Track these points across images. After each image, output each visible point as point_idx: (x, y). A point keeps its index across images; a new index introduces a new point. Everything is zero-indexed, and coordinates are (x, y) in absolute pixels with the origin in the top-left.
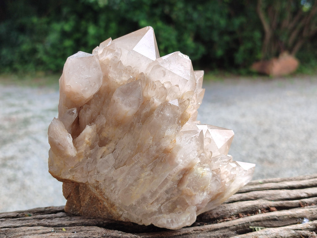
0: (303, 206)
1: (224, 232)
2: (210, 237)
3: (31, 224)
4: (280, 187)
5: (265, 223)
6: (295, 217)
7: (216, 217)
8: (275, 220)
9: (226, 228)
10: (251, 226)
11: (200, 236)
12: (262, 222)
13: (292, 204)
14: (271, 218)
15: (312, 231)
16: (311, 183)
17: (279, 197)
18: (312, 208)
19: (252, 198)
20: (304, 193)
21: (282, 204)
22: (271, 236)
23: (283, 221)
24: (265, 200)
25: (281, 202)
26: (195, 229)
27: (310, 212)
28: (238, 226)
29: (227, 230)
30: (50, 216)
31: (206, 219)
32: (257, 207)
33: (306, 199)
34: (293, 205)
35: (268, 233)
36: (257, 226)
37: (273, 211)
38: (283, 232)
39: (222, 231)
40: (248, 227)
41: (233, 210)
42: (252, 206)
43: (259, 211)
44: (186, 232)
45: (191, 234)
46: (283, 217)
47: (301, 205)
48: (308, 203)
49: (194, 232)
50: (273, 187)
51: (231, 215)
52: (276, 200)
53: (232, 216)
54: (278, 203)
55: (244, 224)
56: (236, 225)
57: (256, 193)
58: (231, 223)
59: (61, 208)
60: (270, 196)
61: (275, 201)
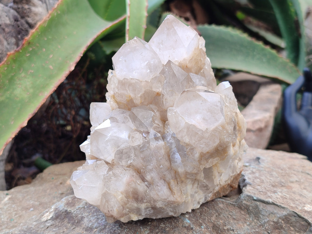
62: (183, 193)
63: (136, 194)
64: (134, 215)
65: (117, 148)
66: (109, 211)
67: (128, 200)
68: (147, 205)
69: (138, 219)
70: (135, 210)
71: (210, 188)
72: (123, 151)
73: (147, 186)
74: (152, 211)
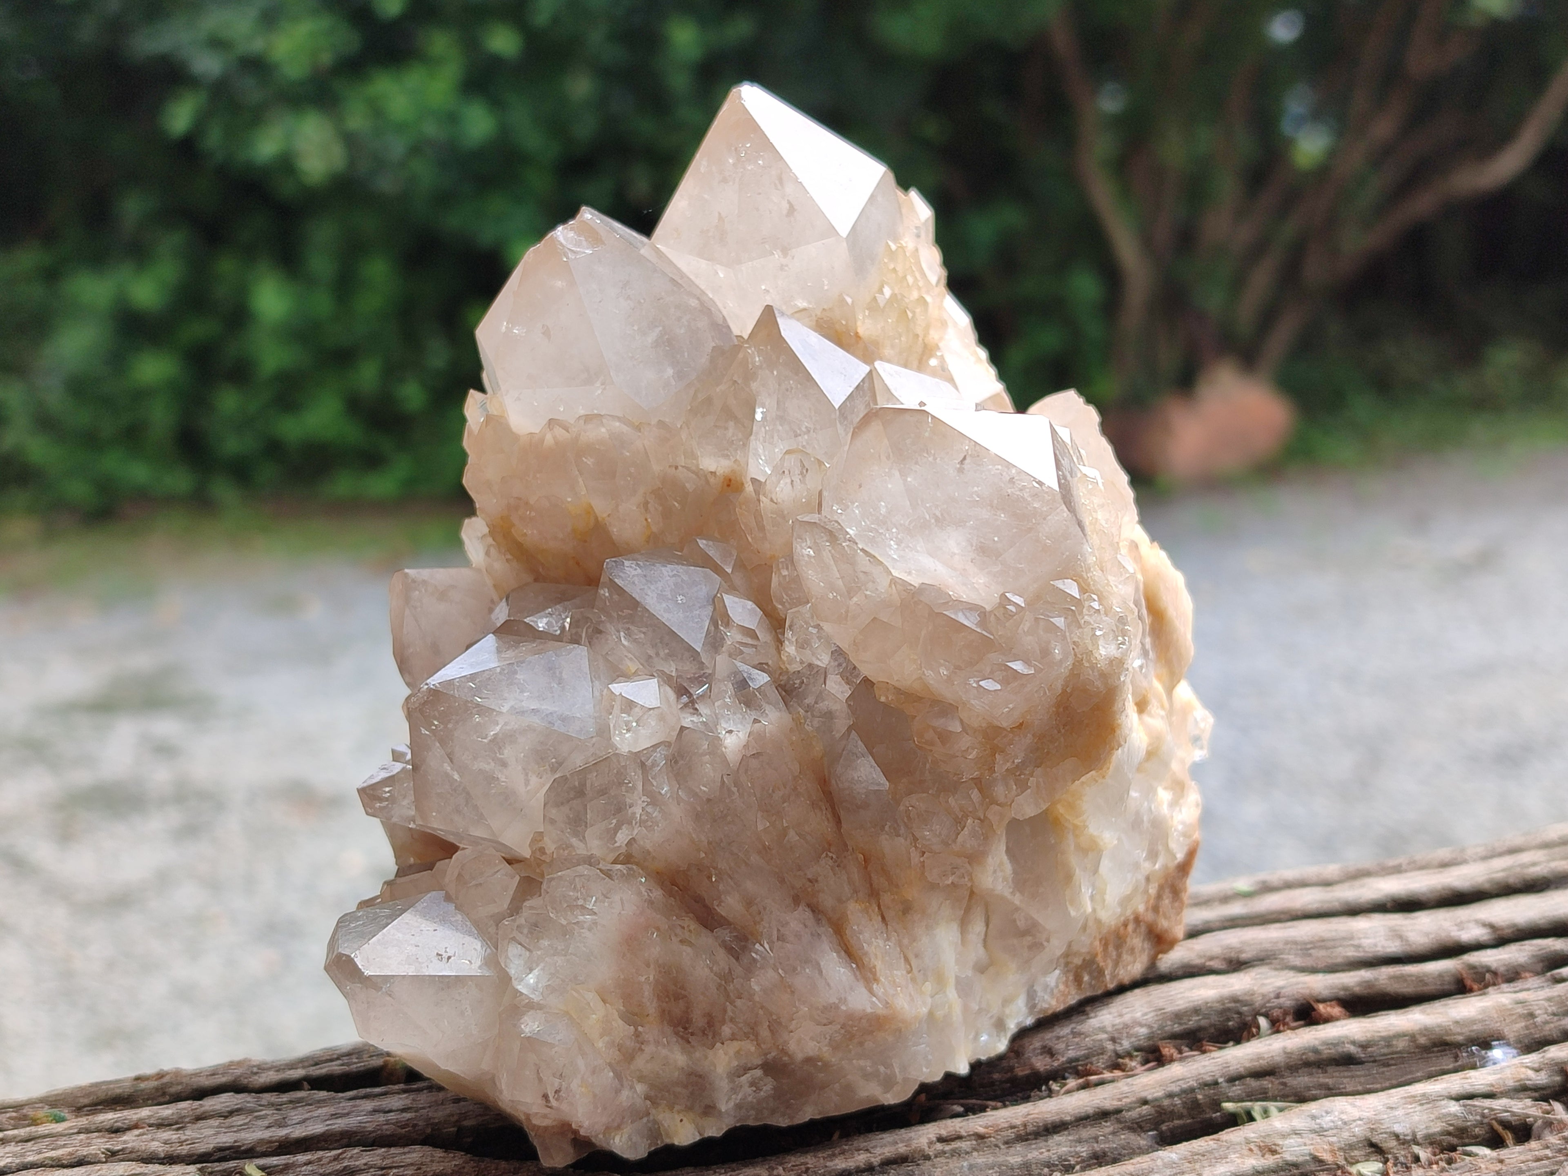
0: (1475, 987)
1: (1096, 1139)
2: (1026, 1165)
3: (70, 1154)
4: (1347, 903)
5: (1301, 1081)
6: (1448, 1038)
7: (1042, 1070)
8: (1346, 1061)
9: (1103, 1115)
10: (1229, 1100)
11: (971, 1167)
12: (1282, 1076)
13: (1420, 979)
14: (1327, 1052)
15: (1545, 1099)
16: (1500, 875)
17: (1352, 953)
18: (1528, 990)
19: (1216, 964)
20: (1471, 925)
21: (1368, 984)
22: (1346, 1135)
23: (1389, 1065)
24: (1282, 969)
25: (1365, 974)
26: (944, 1133)
27: (1520, 1010)
28: (1166, 1102)
29: (1108, 1127)
30: (167, 1111)
31: (992, 1084)
32: (1245, 1003)
33: (1489, 952)
34: (1426, 984)
35: (1326, 1121)
36: (1257, 1100)
37: (1327, 1020)
38: (1399, 1113)
39: (1086, 1132)
40: (1216, 1105)
41: (1126, 1026)
42: (1221, 1001)
43: (1263, 1022)
44: (902, 1149)
45: (927, 1158)
46: (1389, 1046)
47: (1468, 982)
48: (1502, 969)
49: (939, 1146)
50: (1314, 907)
51: (1118, 1056)
52: (1337, 965)
53: (1127, 1061)
54: (1352, 979)
55: (1192, 1090)
56: (1156, 1100)
57: (1233, 939)
58: (1126, 1089)
59: (223, 1074)
60: (1305, 947)
61: (1332, 969)
62: (915, 971)
63: (677, 997)
64: (678, 1118)
65: (553, 770)
66: (545, 1097)
67: (637, 1034)
68: (738, 1052)
69: (698, 1138)
70: (678, 1089)
71: (1048, 941)
72: (583, 785)
73: (730, 950)
74: (768, 1086)
